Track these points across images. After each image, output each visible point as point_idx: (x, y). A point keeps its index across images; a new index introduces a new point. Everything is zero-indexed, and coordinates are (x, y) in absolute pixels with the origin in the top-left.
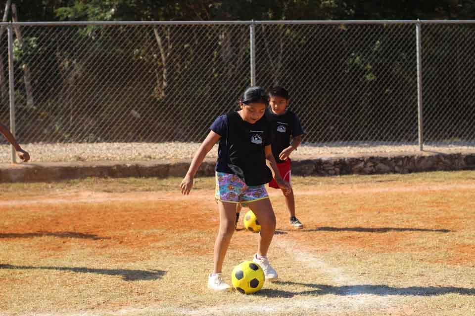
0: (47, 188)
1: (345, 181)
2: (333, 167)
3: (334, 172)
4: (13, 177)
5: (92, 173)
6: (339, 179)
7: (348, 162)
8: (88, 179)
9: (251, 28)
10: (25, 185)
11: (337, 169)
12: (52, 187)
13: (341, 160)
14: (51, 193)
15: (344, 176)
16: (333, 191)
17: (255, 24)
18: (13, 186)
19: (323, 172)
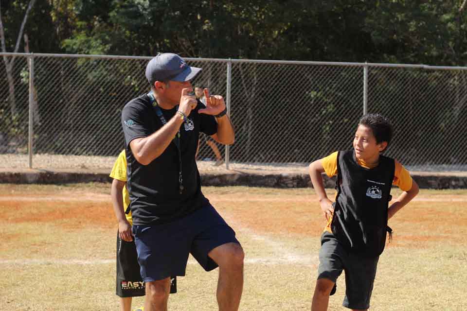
0: (58, 189)
1: (300, 193)
2: (291, 182)
3: (292, 186)
4: (30, 180)
5: (94, 179)
6: (295, 191)
7: (303, 178)
8: (91, 184)
9: (228, 66)
10: (39, 186)
11: (295, 184)
12: (61, 189)
13: (298, 176)
14: (62, 193)
15: (300, 189)
16: (289, 199)
17: (231, 62)
18: (30, 187)
19: (283, 185)
